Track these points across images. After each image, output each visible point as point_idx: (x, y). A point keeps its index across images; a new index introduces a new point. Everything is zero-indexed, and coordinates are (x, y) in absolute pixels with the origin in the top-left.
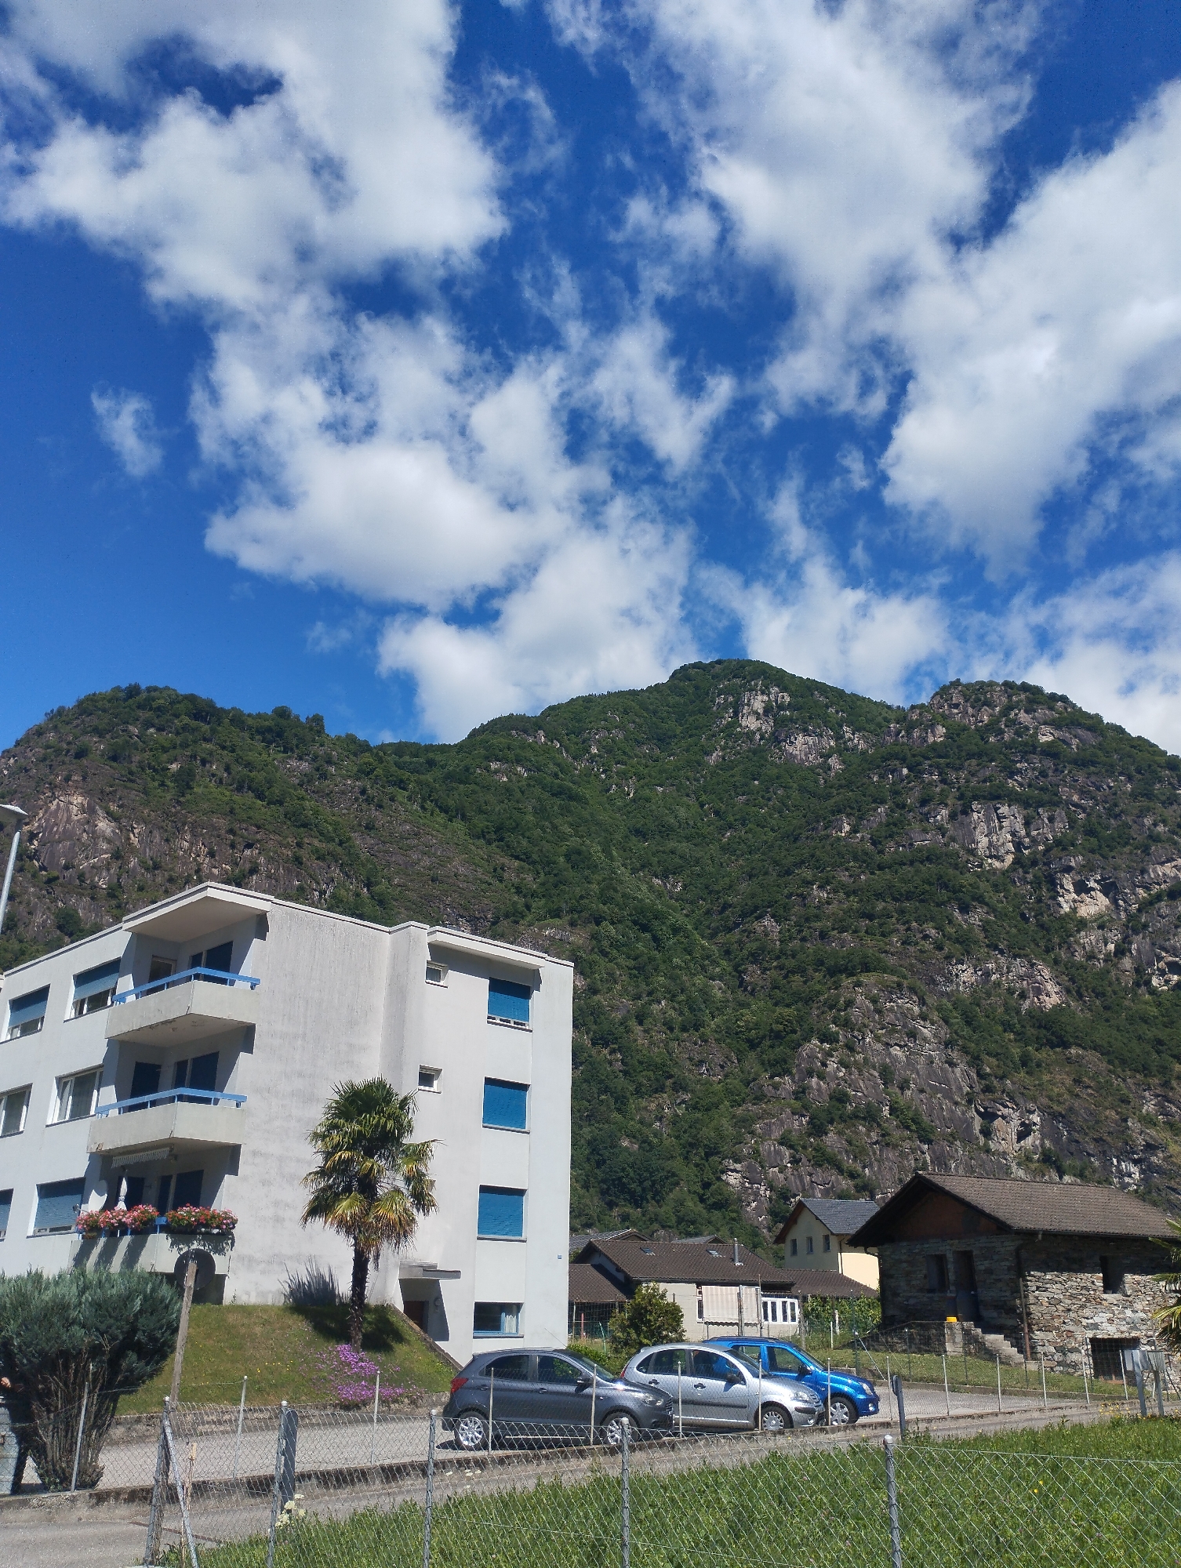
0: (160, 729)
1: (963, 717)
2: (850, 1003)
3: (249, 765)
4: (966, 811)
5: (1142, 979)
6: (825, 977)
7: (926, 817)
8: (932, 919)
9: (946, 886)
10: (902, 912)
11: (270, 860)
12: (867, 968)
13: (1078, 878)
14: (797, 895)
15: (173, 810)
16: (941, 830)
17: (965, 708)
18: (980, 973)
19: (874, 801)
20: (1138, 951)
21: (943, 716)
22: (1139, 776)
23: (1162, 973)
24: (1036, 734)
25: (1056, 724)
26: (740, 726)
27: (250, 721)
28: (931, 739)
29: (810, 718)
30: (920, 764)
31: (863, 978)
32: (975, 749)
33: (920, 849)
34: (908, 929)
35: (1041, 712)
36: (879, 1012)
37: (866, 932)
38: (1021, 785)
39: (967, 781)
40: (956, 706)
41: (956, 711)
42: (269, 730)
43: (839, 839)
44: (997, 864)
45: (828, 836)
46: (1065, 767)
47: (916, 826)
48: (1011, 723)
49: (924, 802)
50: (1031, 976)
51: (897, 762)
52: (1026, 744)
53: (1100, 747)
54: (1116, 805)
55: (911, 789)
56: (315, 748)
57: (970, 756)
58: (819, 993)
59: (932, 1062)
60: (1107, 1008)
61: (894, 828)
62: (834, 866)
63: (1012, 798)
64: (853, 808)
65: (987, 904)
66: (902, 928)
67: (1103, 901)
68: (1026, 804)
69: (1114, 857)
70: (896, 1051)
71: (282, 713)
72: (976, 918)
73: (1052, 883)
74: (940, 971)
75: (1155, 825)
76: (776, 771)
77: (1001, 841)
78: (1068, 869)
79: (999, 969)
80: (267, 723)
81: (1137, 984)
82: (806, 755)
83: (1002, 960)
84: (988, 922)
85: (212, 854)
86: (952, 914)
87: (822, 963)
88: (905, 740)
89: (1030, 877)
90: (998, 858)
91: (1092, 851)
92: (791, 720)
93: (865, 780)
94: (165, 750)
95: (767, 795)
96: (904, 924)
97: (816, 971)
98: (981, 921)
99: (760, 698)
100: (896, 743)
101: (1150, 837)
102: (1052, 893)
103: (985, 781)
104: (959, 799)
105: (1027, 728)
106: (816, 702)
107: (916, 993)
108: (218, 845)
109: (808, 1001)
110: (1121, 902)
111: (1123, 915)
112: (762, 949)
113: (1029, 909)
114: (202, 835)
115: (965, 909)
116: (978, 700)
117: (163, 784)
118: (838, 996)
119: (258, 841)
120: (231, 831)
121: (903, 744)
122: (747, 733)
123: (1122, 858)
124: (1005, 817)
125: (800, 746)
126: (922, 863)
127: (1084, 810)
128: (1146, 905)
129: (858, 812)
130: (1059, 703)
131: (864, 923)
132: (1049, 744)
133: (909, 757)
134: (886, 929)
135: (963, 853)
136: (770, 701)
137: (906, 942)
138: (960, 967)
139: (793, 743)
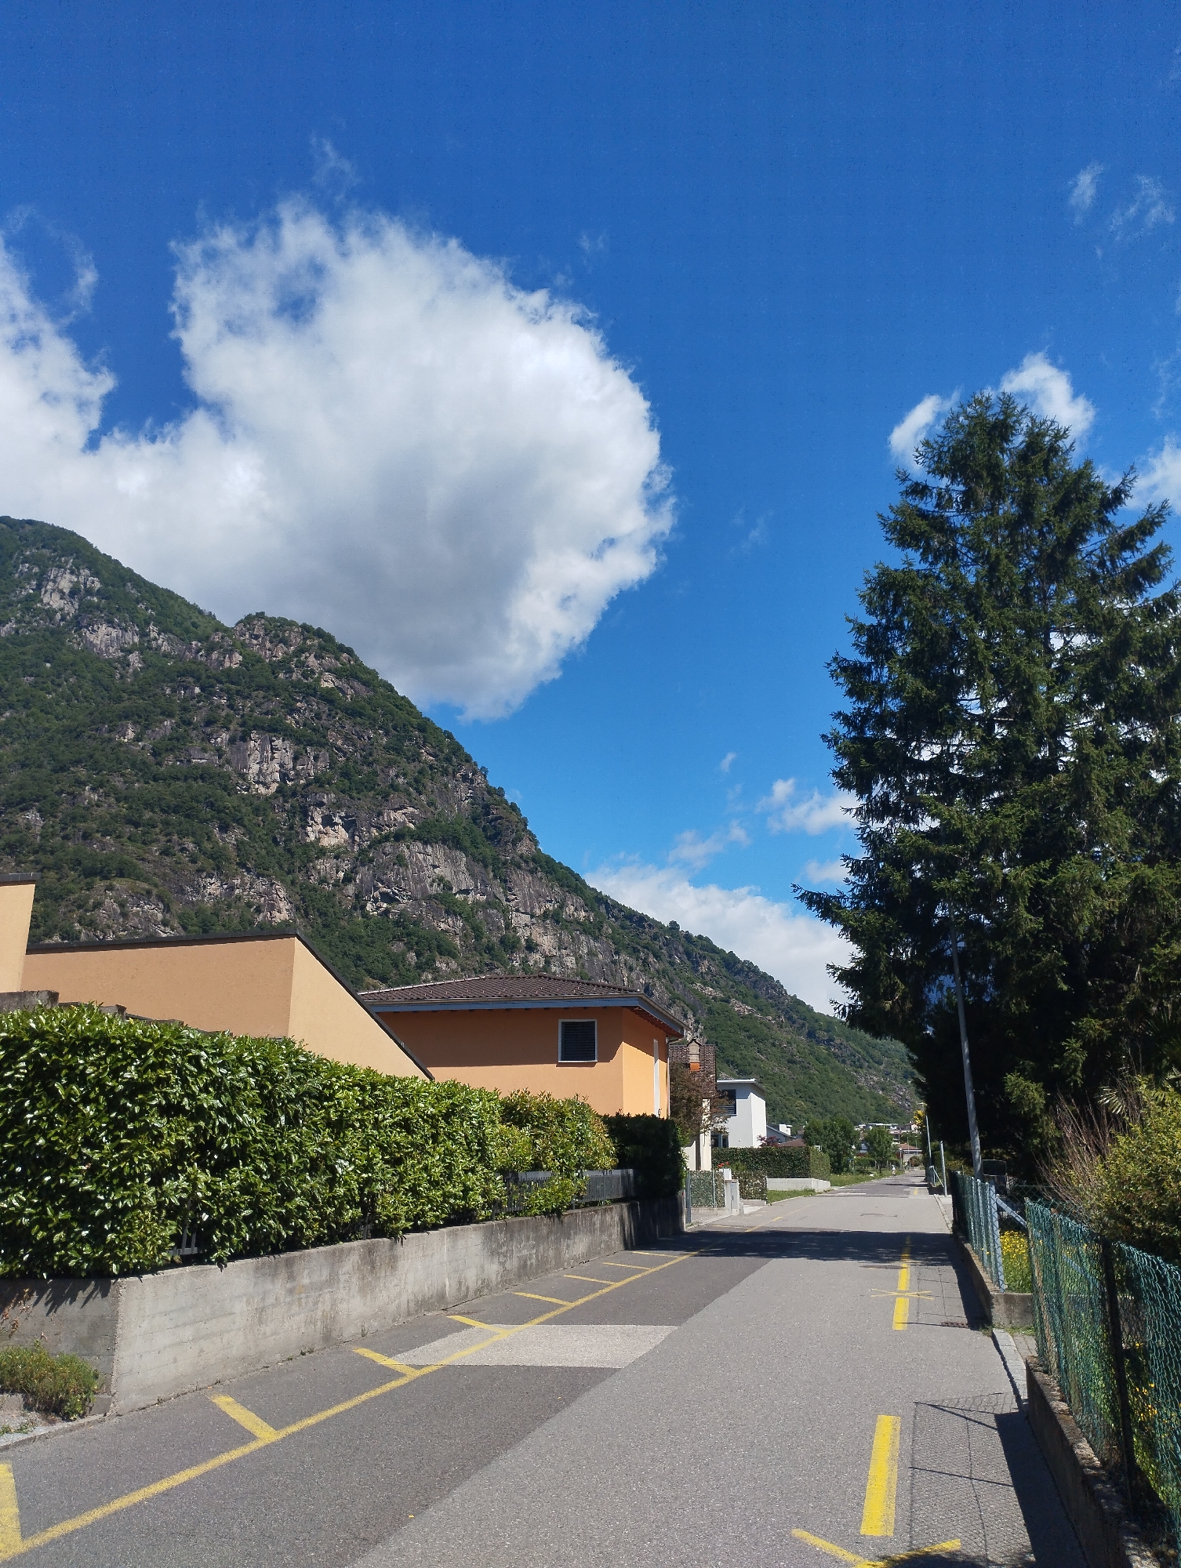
1: (261, 649)
2: (98, 905)
4: (245, 738)
5: (359, 905)
6: (79, 876)
7: (209, 737)
8: (193, 834)
9: (211, 805)
10: (167, 823)
12: (121, 874)
13: (327, 813)
14: (68, 794)
16: (219, 752)
17: (264, 643)
18: (225, 886)
19: (163, 714)
20: (361, 881)
21: (243, 644)
22: (394, 733)
23: (376, 900)
24: (318, 680)
25: (338, 673)
26: (41, 601)
28: (227, 664)
29: (118, 610)
30: (213, 686)
31: (118, 883)
32: (264, 682)
33: (197, 767)
35: (328, 660)
36: (124, 915)
37: (129, 838)
38: (297, 722)
39: (252, 711)
40: (257, 637)
41: (255, 642)
43: (121, 744)
44: (262, 790)
45: (110, 740)
46: (337, 714)
47: (197, 744)
48: (302, 664)
49: (209, 723)
50: (268, 893)
51: (191, 680)
52: (308, 686)
53: (369, 701)
54: (371, 755)
55: (200, 708)
57: (259, 688)
58: (70, 892)
60: (325, 926)
61: (175, 743)
62: (111, 771)
63: (287, 734)
64: (140, 717)
65: (245, 826)
66: (163, 839)
67: (343, 834)
68: (298, 741)
69: (359, 799)
72: (232, 837)
73: (305, 814)
74: (190, 882)
75: (397, 776)
76: (72, 657)
77: (270, 770)
78: (321, 804)
79: (243, 884)
81: (354, 908)
82: (107, 646)
83: (248, 878)
84: (242, 842)
86: (212, 832)
87: (80, 863)
88: (204, 659)
89: (288, 806)
90: (265, 785)
91: (343, 791)
92: (98, 608)
93: (158, 691)
95: (57, 681)
96: (166, 835)
97: (73, 869)
98: (236, 840)
99: (68, 576)
100: (194, 661)
101: (392, 786)
102: (303, 823)
103: (267, 713)
104: (241, 726)
105: (313, 672)
106: (127, 595)
107: (163, 902)
109: (58, 898)
110: (357, 838)
111: (356, 848)
112: (21, 842)
113: (281, 834)
115: (224, 828)
116: (276, 636)
118: (88, 897)
121: (201, 663)
122: (47, 611)
123: (366, 801)
124: (277, 749)
125: (101, 635)
126: (195, 779)
127: (345, 754)
128: (376, 843)
129: (144, 721)
130: (345, 655)
131: (129, 829)
132: (328, 690)
133: (204, 676)
134: (148, 838)
135: (234, 776)
136: (78, 582)
137: (165, 852)
138: (208, 880)
139: (95, 631)
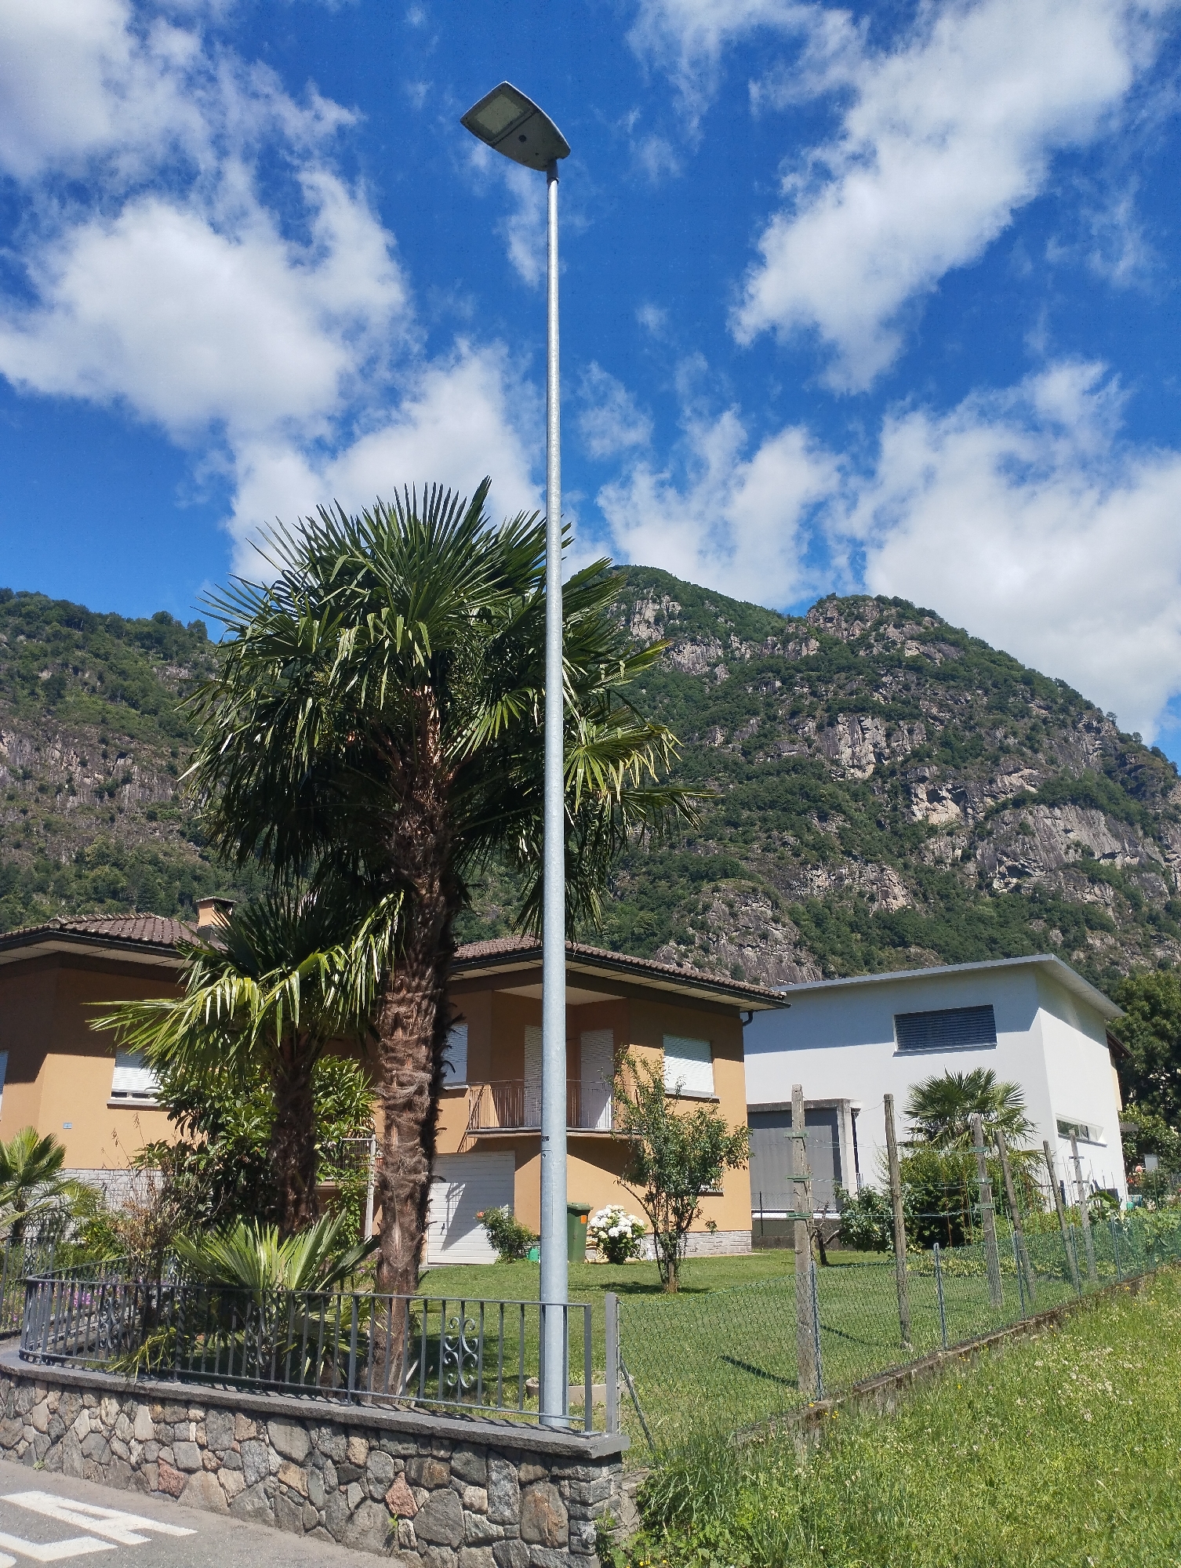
0: (29, 636)
1: (837, 630)
2: (707, 907)
3: (123, 673)
4: (833, 722)
5: (985, 883)
6: (688, 882)
7: (795, 728)
8: (792, 827)
9: (807, 796)
10: (764, 820)
11: (143, 769)
12: (726, 876)
13: (931, 787)
15: (43, 719)
16: (809, 742)
17: (839, 624)
18: (833, 878)
19: (748, 712)
20: (982, 856)
21: (819, 630)
22: (995, 690)
23: (1003, 876)
24: (901, 650)
25: (921, 639)
26: (631, 634)
27: (128, 626)
28: (804, 653)
29: (699, 627)
30: (792, 677)
31: (722, 884)
32: (844, 662)
33: (787, 760)
34: (769, 837)
35: (909, 627)
36: (734, 915)
37: (730, 840)
38: (885, 698)
39: (836, 694)
40: (831, 620)
41: (829, 625)
42: (149, 636)
43: (712, 750)
44: (859, 774)
45: (702, 747)
46: (927, 681)
47: (785, 738)
48: (881, 637)
49: (794, 714)
50: (880, 880)
51: (770, 675)
52: (891, 658)
53: (962, 662)
54: (971, 718)
55: (783, 701)
56: (195, 655)
57: (840, 669)
58: (681, 898)
59: (781, 962)
60: (948, 909)
61: (764, 738)
62: (706, 776)
63: (876, 711)
64: (727, 720)
65: (844, 813)
66: (763, 835)
67: (953, 809)
68: (888, 717)
69: (966, 768)
70: (748, 952)
71: (163, 619)
72: (832, 827)
73: (908, 792)
74: (796, 877)
75: (1006, 737)
76: (663, 679)
77: (864, 752)
78: (923, 779)
79: (852, 873)
80: (146, 629)
81: (979, 887)
82: (694, 664)
83: (855, 865)
84: (844, 829)
85: (83, 764)
86: (811, 822)
87: (687, 869)
88: (781, 652)
89: (888, 787)
90: (860, 767)
91: (946, 762)
92: (681, 629)
93: (741, 692)
94: (36, 658)
95: (653, 704)
96: (766, 832)
97: (680, 876)
98: (837, 828)
99: (651, 606)
100: (772, 656)
101: (1001, 748)
102: (907, 802)
103: (851, 694)
104: (827, 711)
105: (894, 643)
106: (705, 612)
107: (770, 898)
108: (91, 754)
109: (670, 905)
110: (970, 811)
111: (971, 822)
112: (632, 856)
113: (886, 817)
114: (73, 744)
115: (823, 817)
116: (851, 614)
117: (33, 693)
118: (697, 901)
119: (132, 751)
120: (103, 741)
121: (779, 657)
122: (638, 642)
123: (972, 770)
124: (867, 729)
125: (688, 655)
126: (788, 772)
127: (942, 722)
128: (992, 813)
129: (731, 723)
130: (927, 618)
131: (729, 831)
132: (915, 659)
133: (783, 670)
134: (749, 836)
135: (827, 763)
136: (661, 610)
137: (766, 849)
138: (814, 872)
139: (680, 651)
